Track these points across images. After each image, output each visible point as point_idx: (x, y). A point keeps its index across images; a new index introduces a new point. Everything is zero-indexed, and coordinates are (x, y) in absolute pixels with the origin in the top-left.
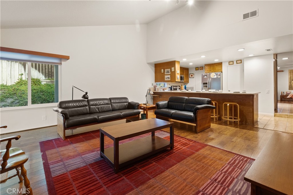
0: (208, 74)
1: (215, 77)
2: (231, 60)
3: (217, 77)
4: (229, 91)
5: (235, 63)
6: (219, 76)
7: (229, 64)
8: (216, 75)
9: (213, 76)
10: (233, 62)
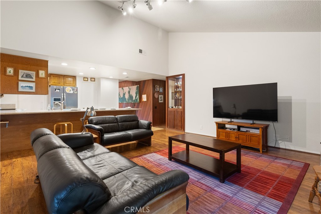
0: (62, 87)
1: (72, 92)
2: (86, 76)
3: (74, 92)
4: (83, 108)
5: (89, 80)
6: (76, 91)
7: (84, 80)
8: (73, 90)
9: (69, 91)
10: (88, 78)
